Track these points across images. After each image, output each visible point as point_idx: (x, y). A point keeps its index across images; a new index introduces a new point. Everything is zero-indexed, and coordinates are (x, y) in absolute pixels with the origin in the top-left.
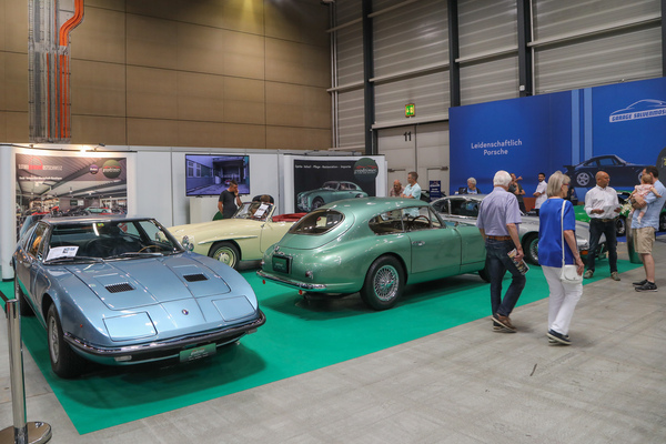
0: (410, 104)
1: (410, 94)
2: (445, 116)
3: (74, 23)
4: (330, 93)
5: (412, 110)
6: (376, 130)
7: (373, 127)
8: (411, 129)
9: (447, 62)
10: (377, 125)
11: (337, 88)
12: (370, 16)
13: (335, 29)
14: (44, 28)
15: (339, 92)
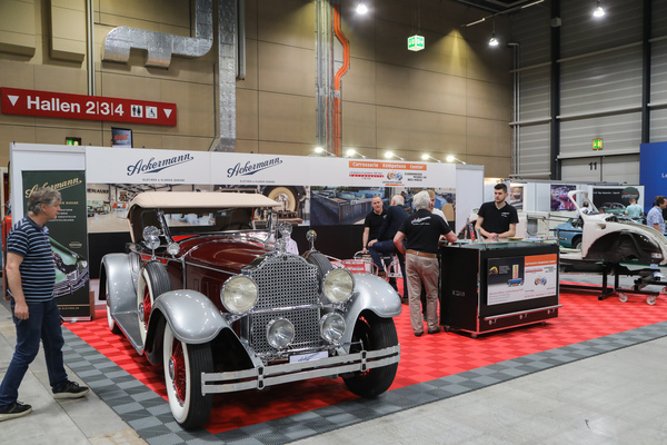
0: (597, 139)
1: (598, 130)
2: (637, 150)
3: (343, 71)
4: (512, 126)
5: (600, 144)
6: (560, 160)
7: (559, 157)
8: (598, 160)
9: (640, 106)
10: (562, 155)
11: (519, 122)
12: (559, 61)
13: (518, 70)
14: (325, 76)
15: (521, 125)
